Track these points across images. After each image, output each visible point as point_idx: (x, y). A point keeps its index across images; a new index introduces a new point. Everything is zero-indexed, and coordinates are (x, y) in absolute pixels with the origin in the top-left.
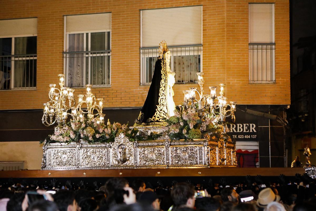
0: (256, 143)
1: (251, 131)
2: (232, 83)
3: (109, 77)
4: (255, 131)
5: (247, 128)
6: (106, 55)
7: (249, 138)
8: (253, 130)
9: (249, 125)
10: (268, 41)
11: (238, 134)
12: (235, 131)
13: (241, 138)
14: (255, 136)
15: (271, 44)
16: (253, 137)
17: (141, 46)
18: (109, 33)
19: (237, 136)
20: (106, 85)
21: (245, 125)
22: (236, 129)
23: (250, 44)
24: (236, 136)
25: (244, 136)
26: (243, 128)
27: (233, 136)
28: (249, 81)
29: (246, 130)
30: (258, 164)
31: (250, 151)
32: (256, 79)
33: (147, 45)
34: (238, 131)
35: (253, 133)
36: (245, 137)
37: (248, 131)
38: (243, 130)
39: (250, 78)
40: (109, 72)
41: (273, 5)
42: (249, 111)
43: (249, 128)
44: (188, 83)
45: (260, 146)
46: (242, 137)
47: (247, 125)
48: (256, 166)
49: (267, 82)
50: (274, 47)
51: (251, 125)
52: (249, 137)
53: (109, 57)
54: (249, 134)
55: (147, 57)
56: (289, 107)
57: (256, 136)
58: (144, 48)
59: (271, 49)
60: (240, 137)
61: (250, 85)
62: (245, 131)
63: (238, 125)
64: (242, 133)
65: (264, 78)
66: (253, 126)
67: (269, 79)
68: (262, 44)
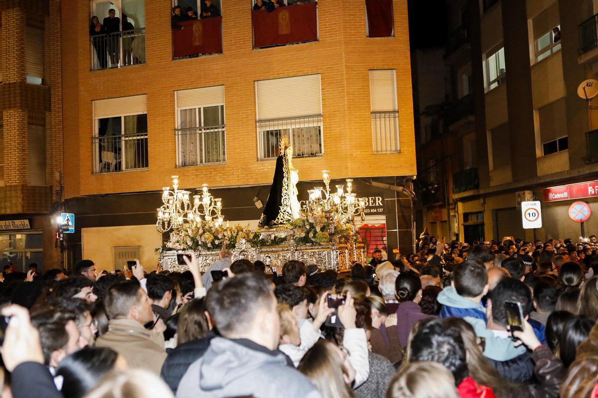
0: (384, 217)
1: (377, 205)
3: (224, 154)
4: (381, 204)
5: (372, 201)
6: (220, 130)
7: (375, 212)
8: (379, 204)
9: (375, 198)
10: (391, 109)
14: (381, 210)
15: (394, 112)
16: (379, 210)
17: (257, 119)
18: (222, 107)
20: (221, 163)
21: (370, 198)
23: (372, 113)
25: (370, 211)
26: (368, 201)
28: (373, 152)
29: (372, 204)
30: (385, 239)
31: (377, 226)
32: (379, 149)
33: (263, 117)
35: (380, 207)
36: (372, 211)
37: (374, 205)
38: (369, 204)
39: (374, 148)
40: (224, 148)
41: (395, 71)
42: (374, 184)
43: (375, 201)
44: (309, 157)
45: (387, 220)
48: (383, 241)
49: (392, 152)
50: (397, 114)
51: (377, 198)
53: (223, 132)
54: (375, 207)
55: (264, 130)
56: (415, 177)
58: (260, 121)
59: (395, 117)
60: (366, 211)
61: (374, 156)
64: (368, 207)
65: (389, 149)
66: (379, 199)
67: (393, 149)
68: (385, 112)
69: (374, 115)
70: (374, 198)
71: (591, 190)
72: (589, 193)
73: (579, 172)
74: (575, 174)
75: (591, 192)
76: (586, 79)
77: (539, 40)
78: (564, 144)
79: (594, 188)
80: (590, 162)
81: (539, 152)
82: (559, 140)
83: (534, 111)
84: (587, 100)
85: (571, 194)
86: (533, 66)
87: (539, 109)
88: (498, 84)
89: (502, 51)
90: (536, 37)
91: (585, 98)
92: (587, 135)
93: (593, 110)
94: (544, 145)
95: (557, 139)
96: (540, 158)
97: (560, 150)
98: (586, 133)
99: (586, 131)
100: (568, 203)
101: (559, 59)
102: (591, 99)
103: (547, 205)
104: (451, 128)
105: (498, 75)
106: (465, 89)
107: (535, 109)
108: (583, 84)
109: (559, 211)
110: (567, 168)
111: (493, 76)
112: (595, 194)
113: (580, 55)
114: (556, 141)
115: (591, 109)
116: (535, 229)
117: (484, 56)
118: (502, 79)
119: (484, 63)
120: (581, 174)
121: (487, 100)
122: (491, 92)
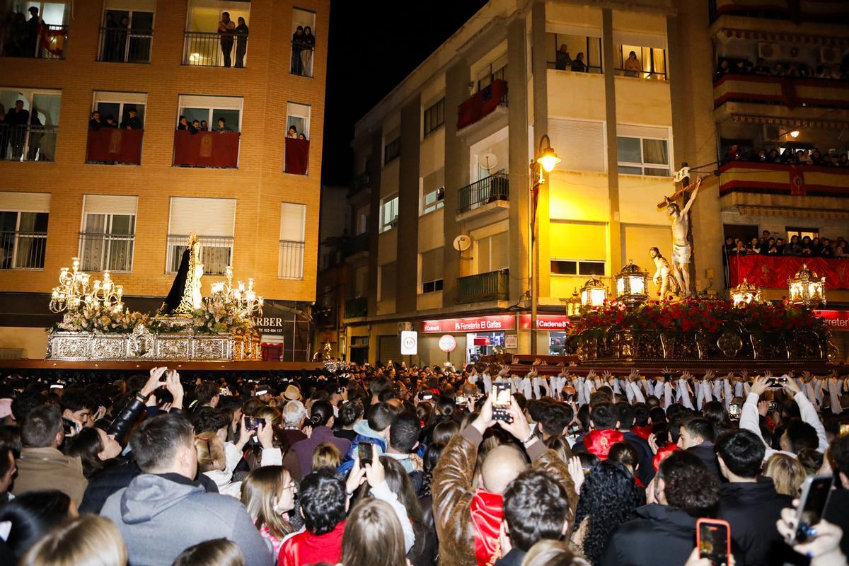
0: (282, 337)
1: (277, 325)
2: (261, 278)
3: (130, 263)
4: (281, 325)
5: (273, 322)
6: (129, 239)
8: (279, 324)
9: (276, 319)
10: (298, 239)
11: (264, 328)
12: (261, 325)
14: (280, 331)
15: (301, 243)
16: (278, 331)
17: (169, 234)
18: (134, 217)
19: (263, 330)
20: (126, 272)
21: (271, 319)
22: (263, 323)
23: (280, 241)
25: (270, 330)
26: (269, 322)
27: (259, 329)
28: (278, 277)
30: (281, 357)
31: (275, 345)
32: (284, 275)
33: (175, 232)
34: (265, 325)
35: (279, 327)
36: (272, 331)
37: (274, 325)
38: (269, 324)
39: (279, 274)
40: (131, 258)
41: (305, 206)
42: (276, 306)
43: (275, 322)
44: (217, 275)
45: (285, 340)
46: (268, 330)
47: (273, 319)
48: (279, 359)
49: (295, 279)
50: (303, 245)
52: (275, 331)
53: (132, 242)
54: (275, 328)
55: (175, 245)
56: (314, 303)
57: (282, 330)
58: (171, 236)
59: (301, 248)
60: (266, 330)
61: (278, 281)
62: (271, 325)
63: (265, 319)
64: (269, 327)
65: (293, 275)
66: (279, 320)
67: (297, 276)
68: (292, 242)
69: (282, 243)
71: (457, 326)
72: (456, 329)
73: (449, 310)
74: (447, 311)
76: (460, 234)
77: (427, 196)
78: (440, 285)
79: (460, 325)
80: (458, 303)
81: (420, 290)
82: (436, 282)
83: (418, 255)
84: (460, 251)
85: (442, 327)
86: (421, 217)
87: (424, 254)
88: (391, 227)
89: (396, 200)
90: (426, 192)
92: (458, 280)
93: (463, 261)
94: (424, 284)
96: (420, 295)
97: (437, 290)
99: (458, 277)
100: (439, 335)
101: (442, 213)
102: (463, 251)
103: (422, 336)
104: (348, 260)
105: (392, 220)
106: (362, 228)
107: (420, 253)
108: (458, 238)
109: (432, 341)
110: (441, 306)
111: (387, 220)
112: (460, 330)
113: (458, 214)
114: (434, 282)
115: (463, 259)
116: (411, 356)
117: (381, 201)
118: (395, 224)
119: (381, 207)
120: (451, 312)
121: (381, 240)
122: (384, 233)
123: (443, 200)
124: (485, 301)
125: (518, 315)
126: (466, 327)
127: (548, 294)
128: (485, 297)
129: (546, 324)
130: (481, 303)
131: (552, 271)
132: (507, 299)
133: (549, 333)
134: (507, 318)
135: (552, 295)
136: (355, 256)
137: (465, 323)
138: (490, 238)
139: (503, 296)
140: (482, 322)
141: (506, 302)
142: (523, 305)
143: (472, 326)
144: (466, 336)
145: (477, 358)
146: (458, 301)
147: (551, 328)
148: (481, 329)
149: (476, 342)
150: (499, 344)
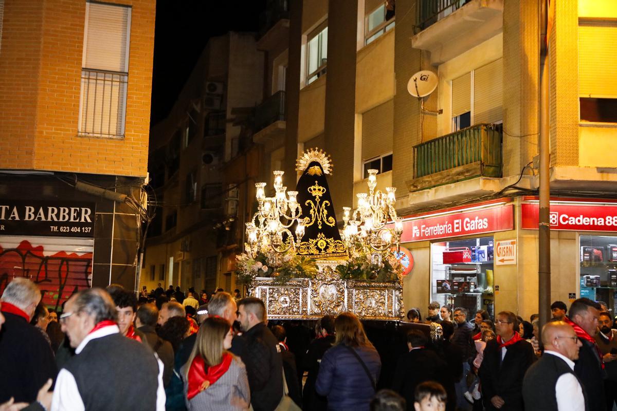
0: (92, 241)
1: (83, 220)
2: (47, 133)
4: (89, 220)
5: (75, 215)
7: (77, 232)
8: (85, 218)
9: (81, 210)
10: (116, 67)
11: (59, 224)
12: (55, 219)
13: (64, 231)
14: (88, 230)
15: (122, 73)
16: (85, 230)
19: (59, 229)
21: (73, 209)
22: (58, 216)
23: (84, 69)
24: (56, 228)
25: (70, 229)
26: (69, 214)
27: (52, 227)
28: (78, 132)
29: (75, 219)
30: (91, 277)
31: (80, 255)
32: (89, 129)
34: (61, 220)
35: (86, 224)
36: (72, 230)
37: (78, 221)
38: (69, 218)
39: (80, 127)
41: (130, 9)
42: (81, 185)
43: (79, 215)
45: (96, 246)
46: (67, 229)
47: (77, 210)
48: (87, 280)
49: (111, 136)
50: (126, 78)
51: (83, 210)
52: (79, 231)
54: (80, 225)
56: (147, 181)
57: (90, 228)
59: (121, 82)
60: (64, 229)
61: (79, 138)
62: (72, 220)
63: (62, 209)
64: (68, 224)
65: (105, 130)
66: (86, 212)
67: (113, 130)
68: (105, 72)
69: (88, 73)
70: (78, 209)
71: (415, 231)
72: (414, 236)
73: (402, 203)
75: (415, 234)
76: (420, 70)
77: (372, 16)
78: (389, 164)
79: (420, 228)
80: (415, 189)
81: (358, 174)
82: (384, 158)
83: (356, 115)
84: (420, 99)
86: (361, 51)
87: (364, 114)
88: (318, 76)
89: (325, 31)
90: (368, 11)
91: (417, 96)
92: (416, 149)
93: (426, 116)
94: (365, 165)
95: (381, 158)
96: (356, 183)
97: (383, 172)
98: (414, 147)
99: (415, 144)
101: (392, 39)
102: (425, 99)
105: (319, 66)
106: (279, 83)
107: (358, 113)
108: (418, 75)
111: (313, 68)
112: (420, 237)
113: (415, 34)
114: (380, 160)
115: (424, 113)
117: (304, 37)
118: (323, 72)
119: (303, 48)
120: (405, 206)
121: (303, 100)
122: (308, 88)
123: (394, 19)
124: (458, 181)
125: (517, 203)
126: (428, 231)
127: (574, 159)
128: (459, 174)
129: (573, 221)
130: (453, 185)
131: (583, 117)
132: (498, 173)
133: (579, 238)
134: (498, 208)
135: (583, 160)
136: (268, 130)
137: (428, 226)
138: (472, 74)
139: (491, 169)
140: (456, 221)
141: (497, 180)
142: (527, 184)
143: (439, 230)
144: (430, 247)
145: (449, 286)
146: (415, 186)
147: (583, 227)
148: (453, 233)
149: (448, 258)
150: (486, 259)
